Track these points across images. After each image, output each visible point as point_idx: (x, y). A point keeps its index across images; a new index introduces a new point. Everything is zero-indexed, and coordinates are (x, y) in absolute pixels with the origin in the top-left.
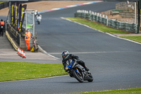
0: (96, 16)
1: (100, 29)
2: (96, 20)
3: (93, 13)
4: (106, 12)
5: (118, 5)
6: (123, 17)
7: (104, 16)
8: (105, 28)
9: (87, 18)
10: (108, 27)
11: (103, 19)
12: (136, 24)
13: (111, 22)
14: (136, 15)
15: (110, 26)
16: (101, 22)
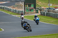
0: (7, 8)
1: (9, 13)
2: (7, 9)
3: (6, 7)
4: (11, 6)
5: (16, 4)
6: (18, 8)
7: (10, 8)
8: (11, 13)
9: (3, 9)
10: (12, 12)
11: (10, 9)
12: (24, 11)
13: (13, 10)
14: (23, 7)
15: (13, 12)
16: (9, 10)
